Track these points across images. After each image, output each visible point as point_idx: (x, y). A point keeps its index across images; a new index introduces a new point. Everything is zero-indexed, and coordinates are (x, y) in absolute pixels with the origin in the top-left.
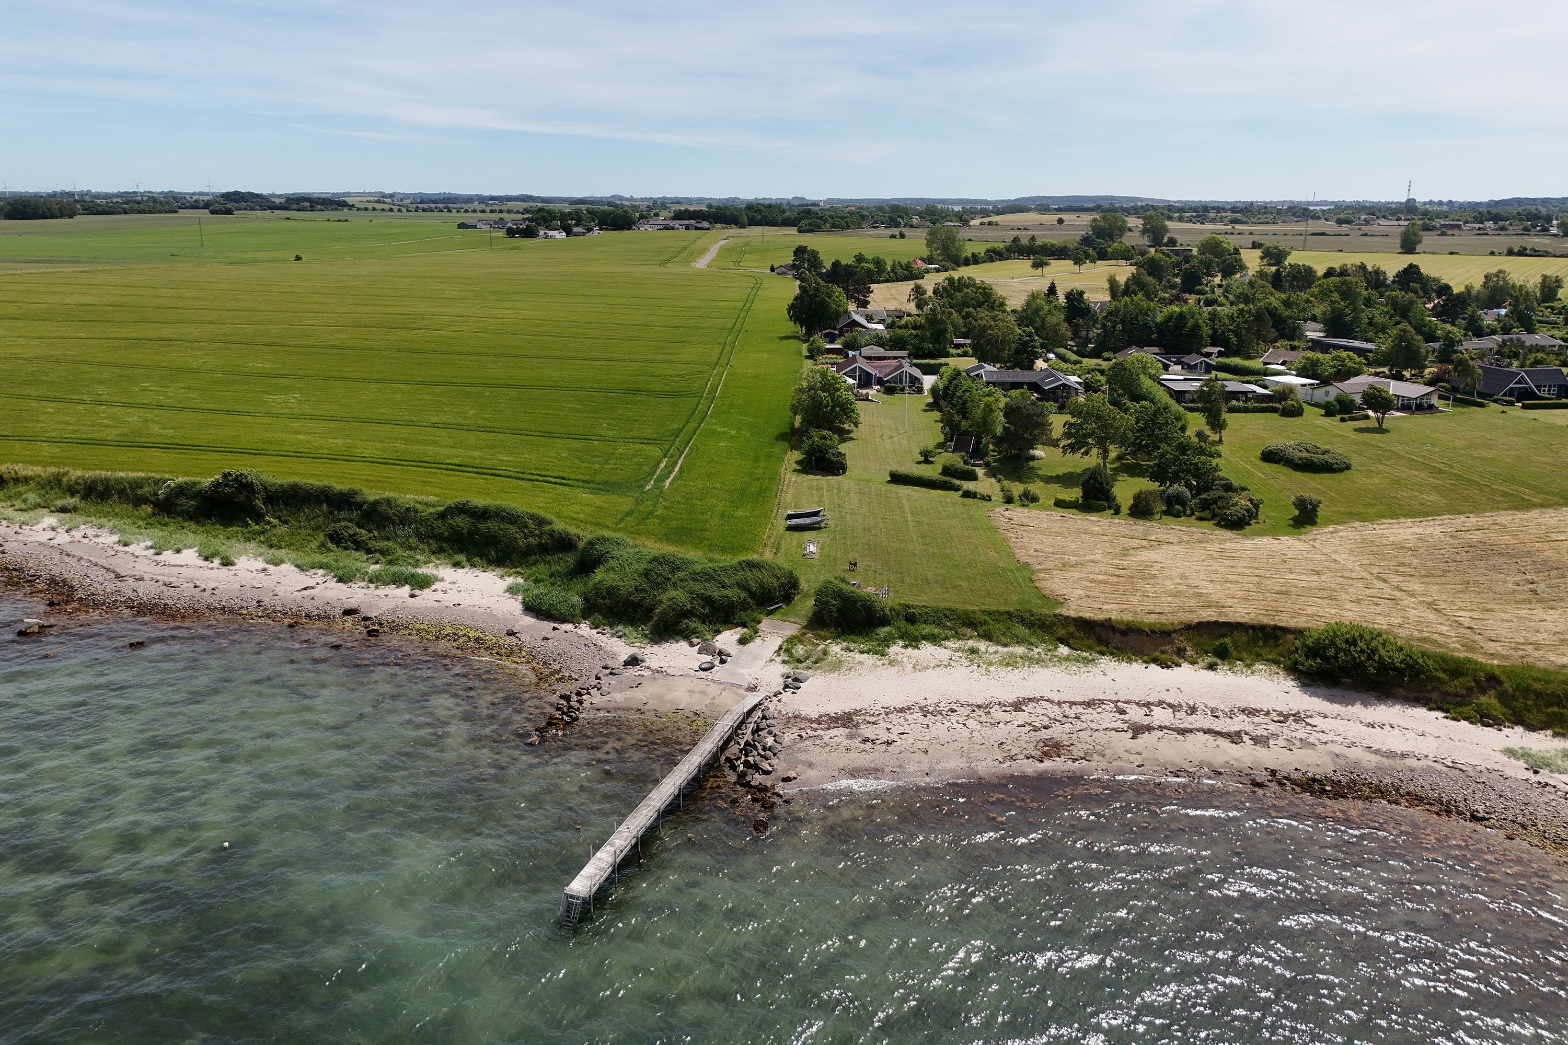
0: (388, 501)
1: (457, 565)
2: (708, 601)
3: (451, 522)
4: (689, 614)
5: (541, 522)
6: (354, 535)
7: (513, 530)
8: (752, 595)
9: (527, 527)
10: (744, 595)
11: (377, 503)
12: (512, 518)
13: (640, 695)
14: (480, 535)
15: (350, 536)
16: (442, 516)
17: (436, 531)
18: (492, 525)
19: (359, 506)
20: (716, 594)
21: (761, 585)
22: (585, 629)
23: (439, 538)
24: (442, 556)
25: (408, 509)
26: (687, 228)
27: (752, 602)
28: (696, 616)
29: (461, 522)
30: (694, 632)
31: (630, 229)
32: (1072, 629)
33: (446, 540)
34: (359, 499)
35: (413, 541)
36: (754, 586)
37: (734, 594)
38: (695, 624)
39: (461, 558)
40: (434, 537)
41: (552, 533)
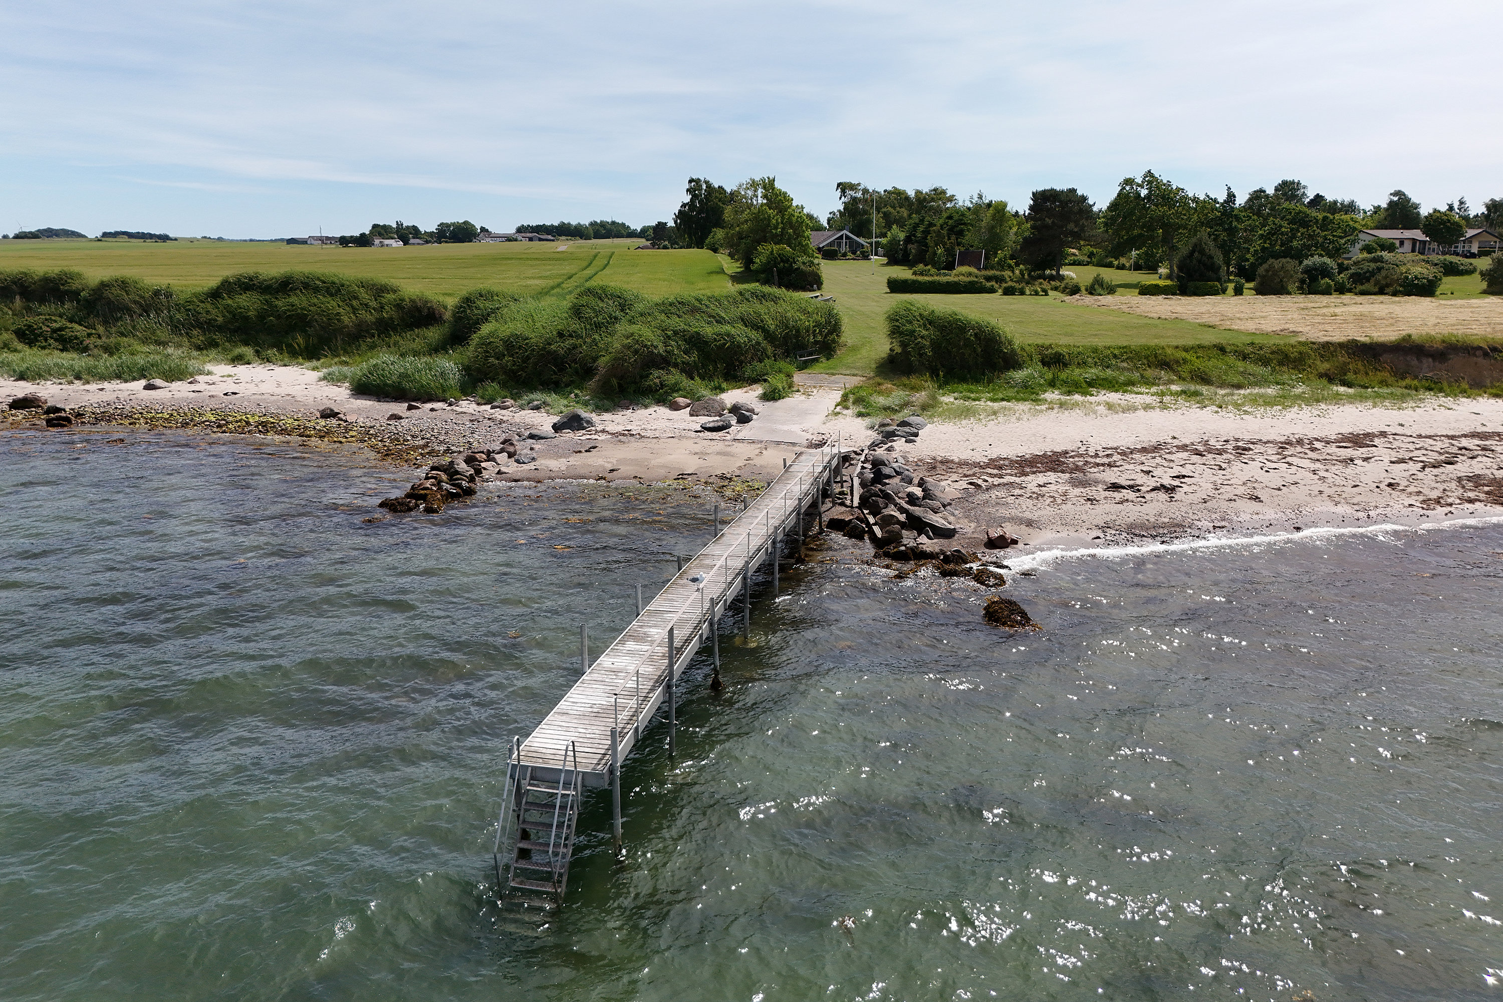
0: (124, 284)
1: (238, 360)
2: (695, 341)
3: (230, 302)
4: (664, 362)
5: (379, 290)
6: (61, 329)
7: (332, 304)
8: (769, 336)
9: (356, 298)
10: (755, 336)
11: (104, 285)
12: (333, 289)
13: (599, 461)
14: (279, 317)
15: (54, 331)
16: (215, 294)
17: (203, 317)
18: (298, 300)
19: (74, 295)
20: (709, 330)
21: (784, 323)
22: (468, 406)
23: (208, 326)
24: (213, 353)
25: (157, 293)
26: (531, 239)
27: (770, 350)
28: (676, 365)
29: (247, 302)
30: (675, 388)
31: (471, 241)
32: (1343, 358)
33: (220, 329)
34: (75, 285)
35: (163, 335)
36: (772, 325)
37: (742, 334)
38: (674, 377)
39: (248, 351)
40: (199, 325)
41: (399, 306)
